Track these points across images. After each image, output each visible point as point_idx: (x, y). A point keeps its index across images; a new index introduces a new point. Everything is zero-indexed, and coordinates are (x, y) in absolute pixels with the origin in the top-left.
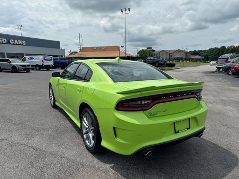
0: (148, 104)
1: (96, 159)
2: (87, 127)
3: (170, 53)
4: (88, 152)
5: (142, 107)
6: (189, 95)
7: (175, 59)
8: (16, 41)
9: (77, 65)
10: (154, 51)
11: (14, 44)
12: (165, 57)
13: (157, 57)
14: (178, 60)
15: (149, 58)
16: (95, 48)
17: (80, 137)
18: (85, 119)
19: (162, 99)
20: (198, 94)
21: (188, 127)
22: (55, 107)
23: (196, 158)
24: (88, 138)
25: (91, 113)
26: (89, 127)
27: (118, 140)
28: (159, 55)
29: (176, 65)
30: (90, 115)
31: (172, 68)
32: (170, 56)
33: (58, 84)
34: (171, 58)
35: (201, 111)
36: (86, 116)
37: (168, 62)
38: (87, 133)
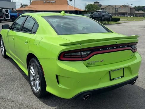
0: (88, 55)
1: (41, 103)
2: (34, 75)
3: (116, 8)
4: (34, 96)
5: (82, 57)
6: (125, 47)
7: (120, 14)
9: (25, 18)
10: (101, 5)
12: (111, 12)
13: (103, 12)
14: (123, 14)
15: (95, 13)
17: (28, 84)
18: (32, 68)
19: (100, 50)
20: (133, 47)
21: (122, 76)
22: (6, 57)
23: (129, 102)
24: (35, 85)
25: (37, 63)
26: (35, 75)
27: (60, 86)
28: (106, 9)
29: (121, 20)
30: (36, 64)
31: (117, 22)
32: (115, 11)
33: (8, 36)
34: (116, 12)
35: (136, 61)
36: (33, 65)
37: (114, 17)
38: (34, 80)
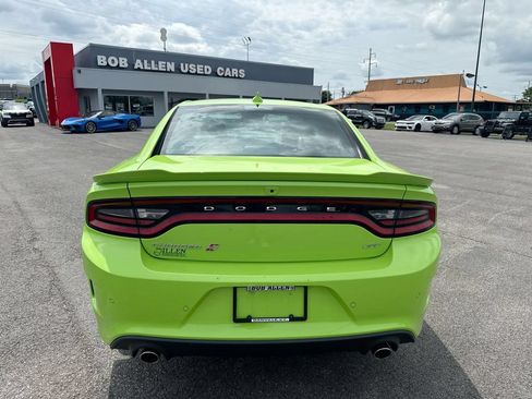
0: (157, 221)
5: (138, 226)
8: (228, 69)
11: (223, 76)
16: (400, 82)
